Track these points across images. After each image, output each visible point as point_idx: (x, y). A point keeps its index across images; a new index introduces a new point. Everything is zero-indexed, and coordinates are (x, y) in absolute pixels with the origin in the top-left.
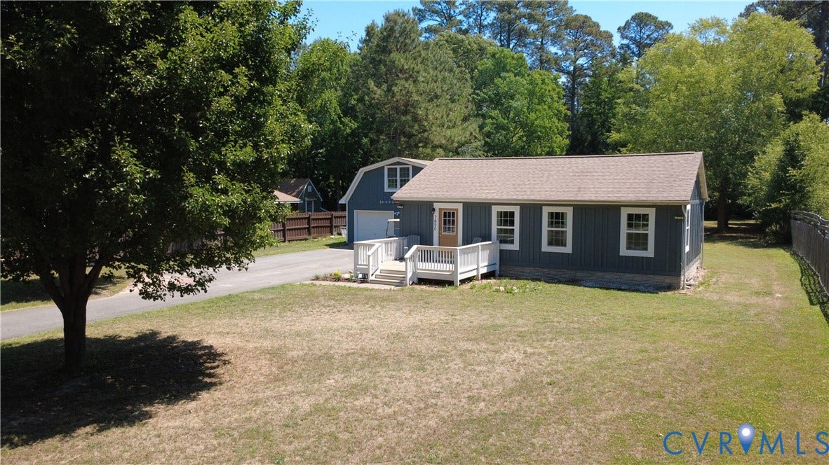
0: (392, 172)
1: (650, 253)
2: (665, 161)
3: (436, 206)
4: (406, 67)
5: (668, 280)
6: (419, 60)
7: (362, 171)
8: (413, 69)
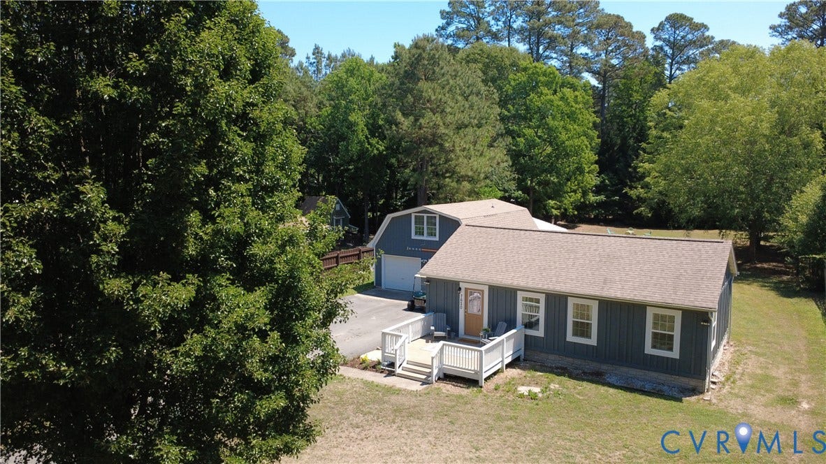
0: (419, 220)
1: (675, 354)
2: (692, 250)
3: (462, 285)
4: (433, 98)
5: (693, 383)
6: (447, 88)
7: (389, 217)
8: (441, 99)
